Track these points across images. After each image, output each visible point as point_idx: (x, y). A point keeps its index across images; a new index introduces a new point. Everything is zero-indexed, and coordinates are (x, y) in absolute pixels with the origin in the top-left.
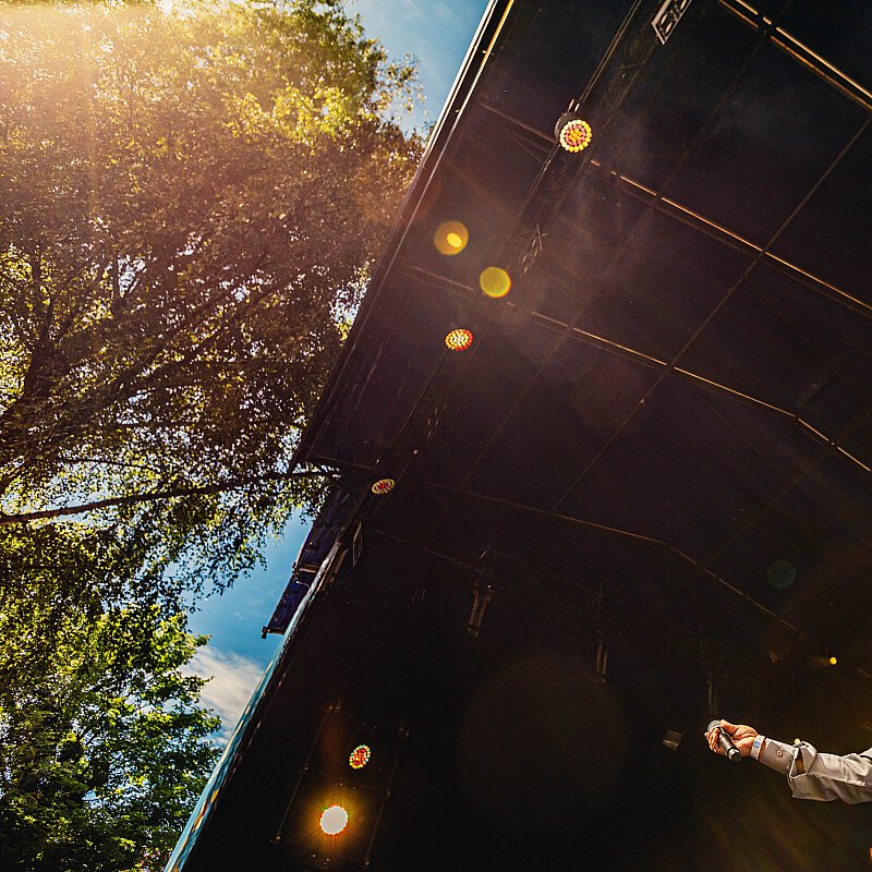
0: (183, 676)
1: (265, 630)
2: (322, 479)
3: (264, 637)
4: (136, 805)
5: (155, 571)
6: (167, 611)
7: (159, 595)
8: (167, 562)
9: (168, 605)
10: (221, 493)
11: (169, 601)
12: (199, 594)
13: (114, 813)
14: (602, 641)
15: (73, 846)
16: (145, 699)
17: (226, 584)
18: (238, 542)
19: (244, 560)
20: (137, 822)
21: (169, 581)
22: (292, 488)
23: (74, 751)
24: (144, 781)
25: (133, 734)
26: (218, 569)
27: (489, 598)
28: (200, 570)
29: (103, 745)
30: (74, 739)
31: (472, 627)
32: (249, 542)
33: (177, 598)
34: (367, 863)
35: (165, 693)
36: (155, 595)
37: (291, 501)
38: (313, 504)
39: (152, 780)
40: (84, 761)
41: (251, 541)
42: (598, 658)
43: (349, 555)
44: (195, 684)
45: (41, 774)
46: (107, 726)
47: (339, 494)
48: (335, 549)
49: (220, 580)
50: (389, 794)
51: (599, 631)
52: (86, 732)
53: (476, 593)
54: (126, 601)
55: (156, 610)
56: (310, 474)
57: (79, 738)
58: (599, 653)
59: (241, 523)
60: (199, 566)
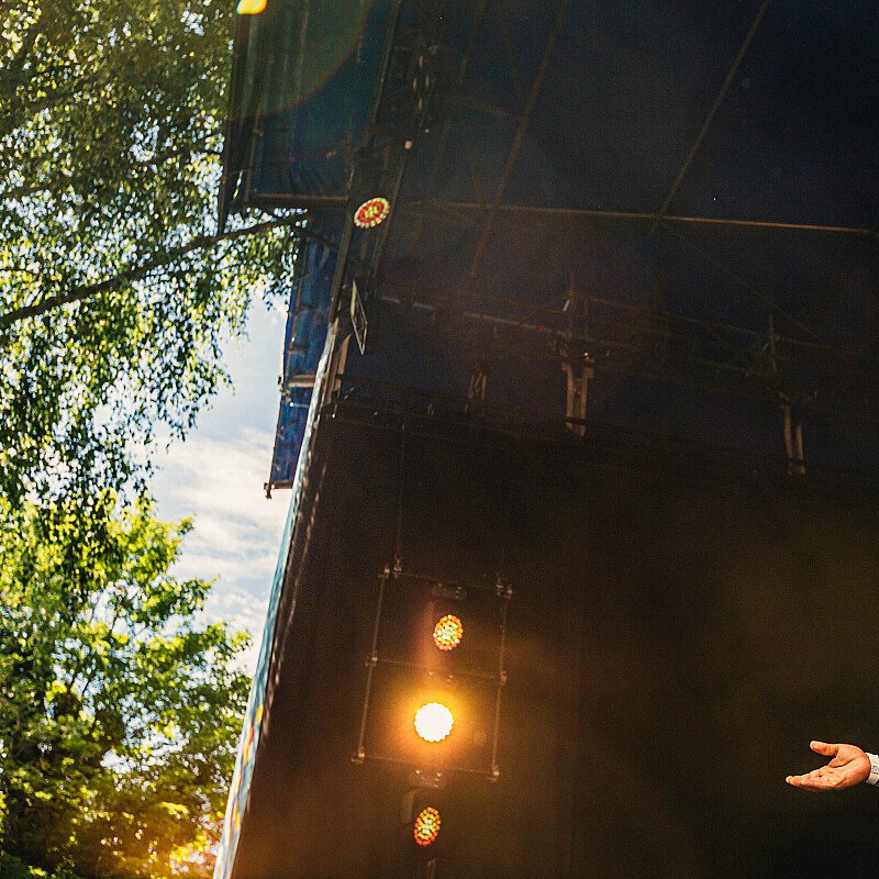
0: (180, 582)
1: (268, 487)
2: (279, 232)
3: (269, 496)
4: (174, 762)
5: (81, 421)
6: (114, 474)
7: (96, 453)
8: (93, 405)
9: (113, 466)
10: (135, 284)
11: (113, 461)
12: (151, 446)
13: (148, 776)
14: (788, 410)
15: (110, 823)
16: (139, 621)
17: (186, 424)
18: (182, 356)
19: (200, 381)
20: (182, 783)
21: (104, 431)
22: (238, 257)
23: (68, 705)
24: (173, 730)
25: (138, 672)
26: (168, 402)
27: (589, 373)
28: (142, 409)
29: (104, 691)
30: (63, 689)
31: (573, 420)
32: (201, 354)
33: (122, 456)
34: (497, 773)
35: (163, 610)
36: (90, 455)
37: (244, 279)
38: (277, 276)
39: (184, 726)
40: (87, 714)
41: (201, 351)
42: (788, 436)
43: (353, 345)
44: (198, 590)
45: (36, 739)
46: (100, 666)
47: (313, 250)
48: (331, 339)
49: (176, 419)
50: (504, 678)
51: (781, 395)
52: (75, 676)
53: (567, 368)
54: (54, 470)
55: (98, 476)
56: (259, 230)
57: (69, 686)
58: (788, 429)
59: (178, 324)
60: (139, 403)
